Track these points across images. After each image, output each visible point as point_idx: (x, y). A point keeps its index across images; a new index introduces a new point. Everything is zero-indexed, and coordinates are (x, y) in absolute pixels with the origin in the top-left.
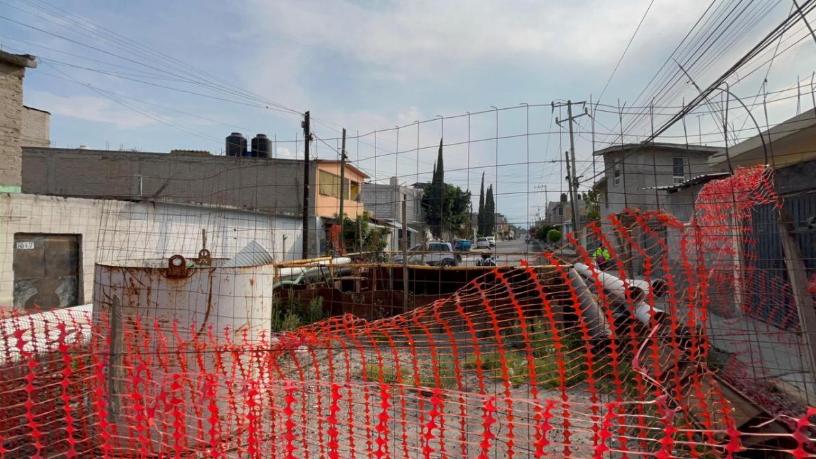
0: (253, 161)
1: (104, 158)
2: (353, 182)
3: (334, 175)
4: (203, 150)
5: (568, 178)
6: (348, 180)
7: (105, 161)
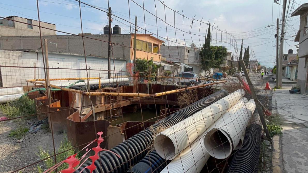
0: (106, 36)
1: (58, 38)
2: (154, 45)
3: (142, 41)
4: (89, 33)
5: (276, 36)
6: (152, 43)
7: (58, 39)
